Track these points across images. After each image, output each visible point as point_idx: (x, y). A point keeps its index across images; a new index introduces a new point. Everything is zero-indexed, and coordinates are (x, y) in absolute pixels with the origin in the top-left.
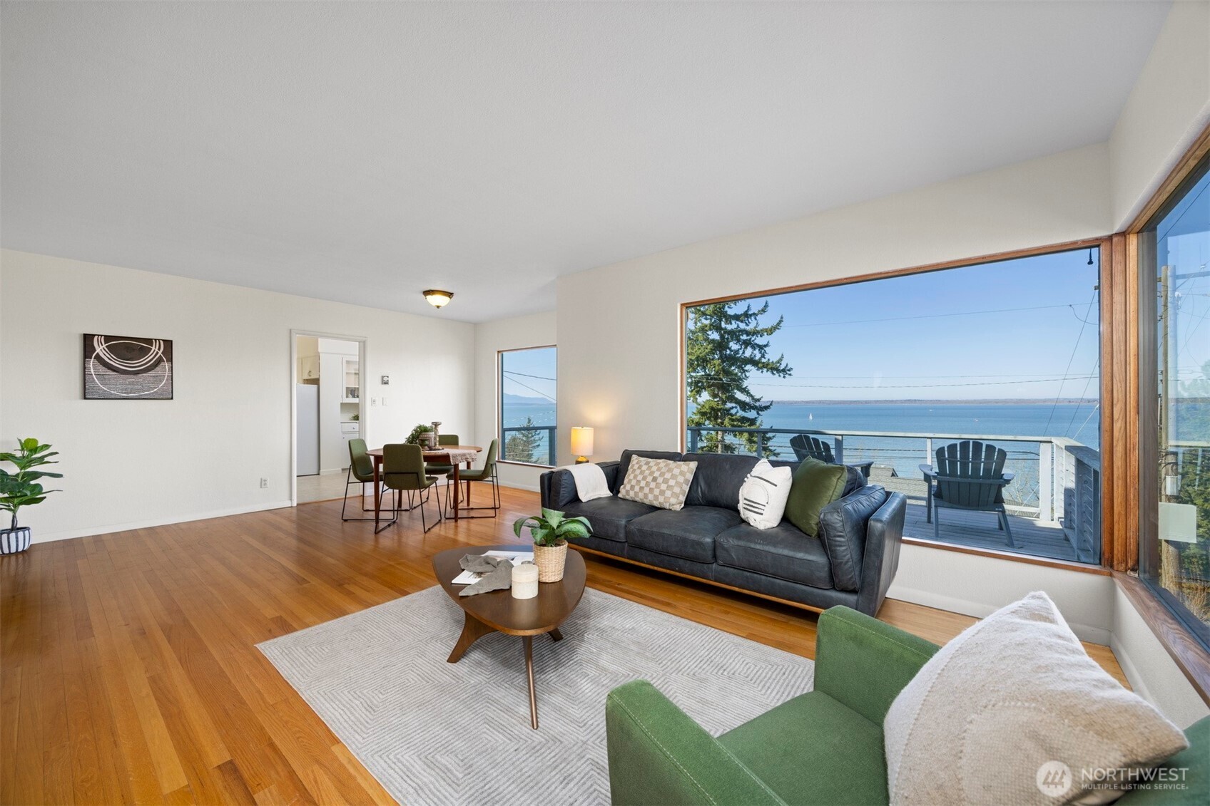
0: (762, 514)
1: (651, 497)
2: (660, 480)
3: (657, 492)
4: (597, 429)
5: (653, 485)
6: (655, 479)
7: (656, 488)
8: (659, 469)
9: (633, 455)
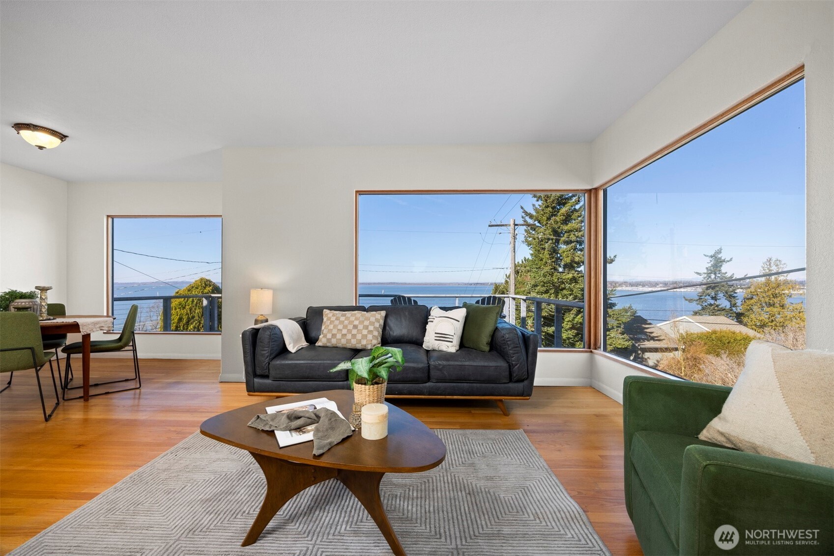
0: (452, 342)
1: (354, 342)
2: (360, 327)
3: (359, 337)
4: (275, 290)
5: (354, 332)
6: (355, 327)
7: (358, 333)
8: (357, 319)
9: (324, 310)
